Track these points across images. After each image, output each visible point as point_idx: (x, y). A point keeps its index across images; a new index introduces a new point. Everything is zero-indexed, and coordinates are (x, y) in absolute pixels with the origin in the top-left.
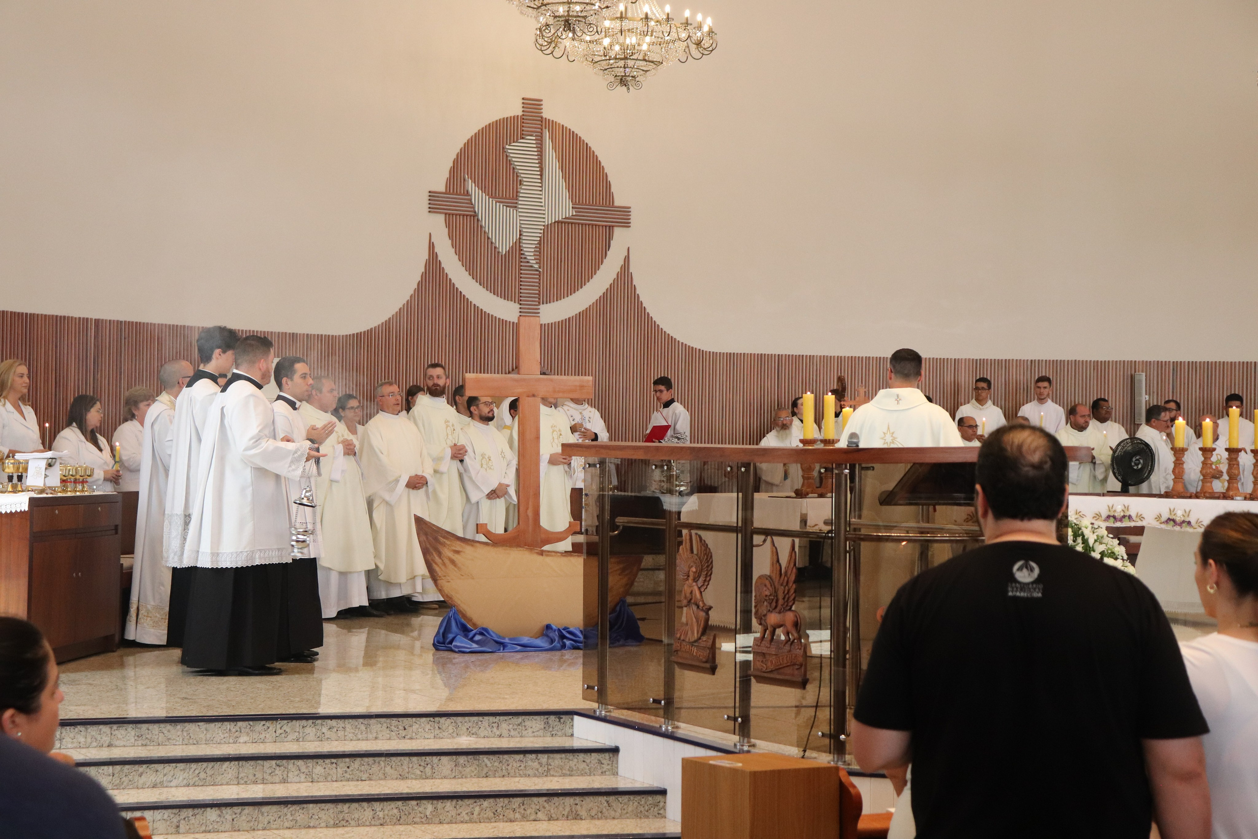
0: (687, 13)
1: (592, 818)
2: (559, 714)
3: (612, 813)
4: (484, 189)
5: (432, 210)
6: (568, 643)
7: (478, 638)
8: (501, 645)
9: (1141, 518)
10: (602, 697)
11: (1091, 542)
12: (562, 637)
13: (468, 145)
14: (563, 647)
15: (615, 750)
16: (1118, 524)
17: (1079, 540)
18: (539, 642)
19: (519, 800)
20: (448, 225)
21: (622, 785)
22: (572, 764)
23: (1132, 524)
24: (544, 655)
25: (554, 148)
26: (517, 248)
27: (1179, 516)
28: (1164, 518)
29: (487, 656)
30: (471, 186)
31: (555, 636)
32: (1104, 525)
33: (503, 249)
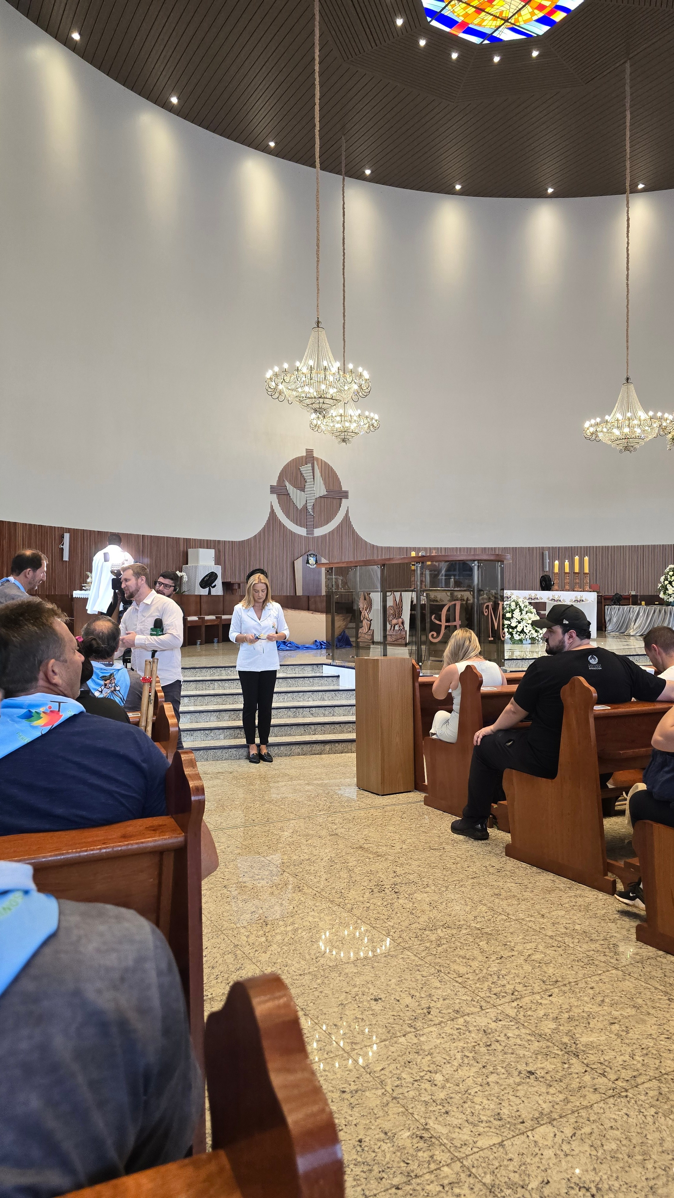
0: (367, 413)
1: (330, 700)
2: (317, 665)
3: (337, 698)
4: (292, 484)
5: (272, 492)
6: (323, 647)
7: (289, 645)
8: (298, 648)
9: (542, 599)
10: (333, 659)
11: (522, 608)
12: (321, 644)
13: (285, 467)
15: (338, 676)
16: (533, 601)
17: (518, 606)
18: (312, 646)
19: (302, 693)
20: (278, 498)
21: (341, 688)
22: (322, 681)
23: (538, 601)
24: (314, 652)
25: (319, 468)
26: (305, 507)
29: (293, 651)
30: (287, 484)
31: (319, 644)
32: (527, 601)
33: (300, 507)
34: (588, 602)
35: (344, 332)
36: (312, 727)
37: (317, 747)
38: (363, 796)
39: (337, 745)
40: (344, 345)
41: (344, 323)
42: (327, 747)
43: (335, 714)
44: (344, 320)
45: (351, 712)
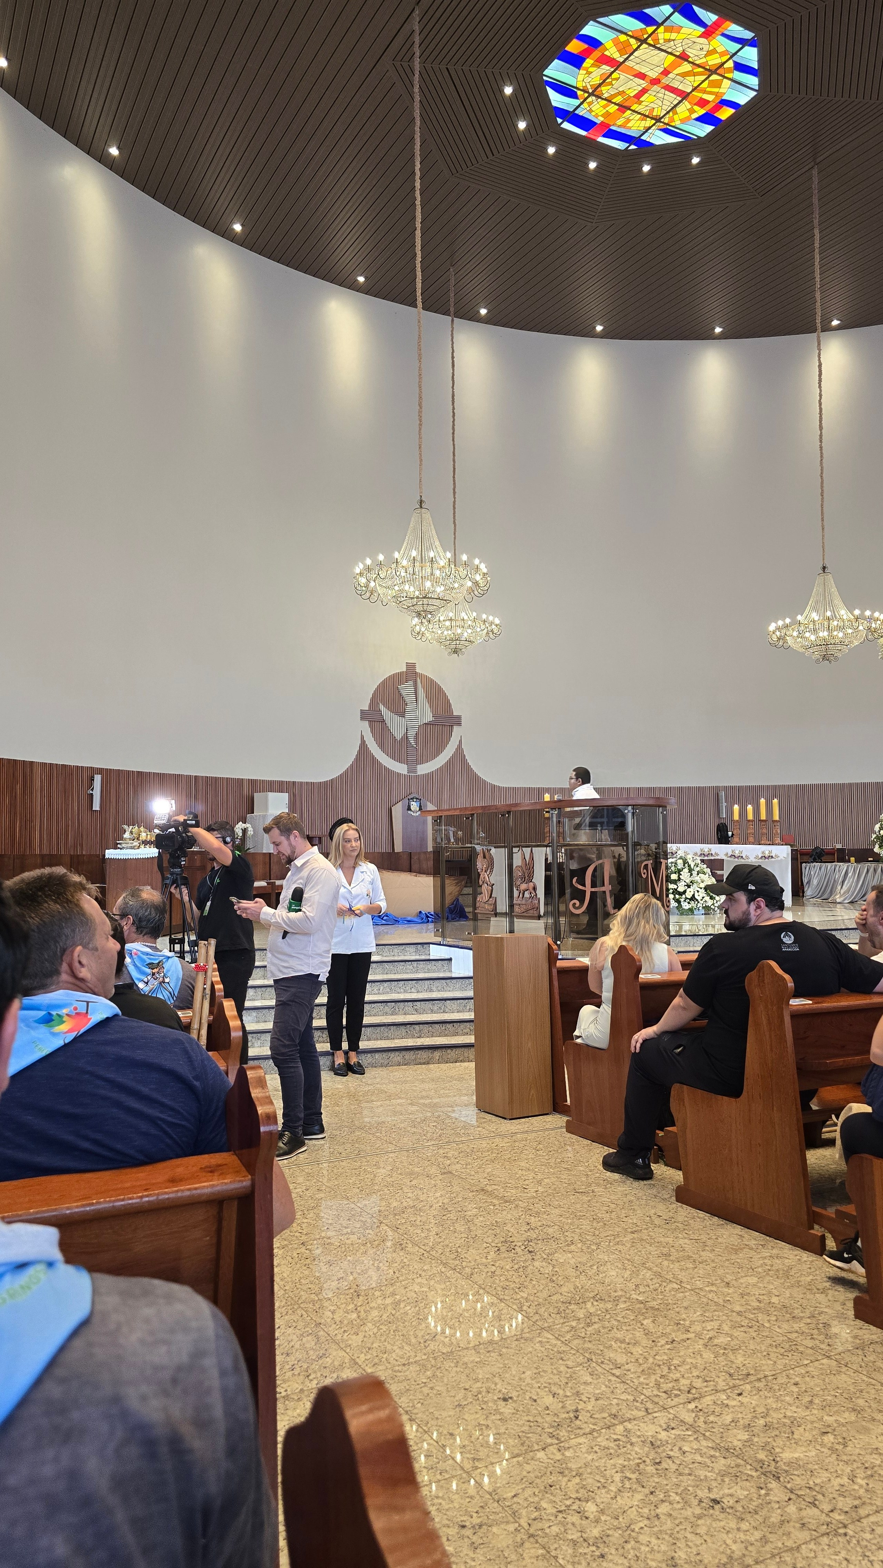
0: (484, 616)
1: (439, 991)
2: (422, 944)
3: (449, 989)
4: (388, 708)
5: (362, 719)
6: (430, 919)
8: (396, 921)
9: (717, 855)
10: (443, 936)
11: (692, 866)
12: (427, 917)
13: (379, 686)
14: (428, 921)
15: (450, 960)
16: (706, 858)
17: (686, 865)
18: (415, 919)
19: (403, 982)
20: (371, 726)
21: (454, 975)
22: (429, 967)
23: (713, 858)
24: (419, 926)
25: (423, 687)
26: (406, 737)
27: (737, 853)
28: (729, 855)
29: (390, 926)
30: (382, 707)
31: (424, 917)
32: (699, 858)
33: (399, 737)
34: (779, 859)
35: (454, 513)
36: (417, 1027)
37: (424, 1055)
38: (484, 1120)
39: (449, 1051)
40: (455, 529)
41: (454, 502)
42: (437, 1054)
43: (447, 1011)
44: (455, 498)
45: (468, 1007)
